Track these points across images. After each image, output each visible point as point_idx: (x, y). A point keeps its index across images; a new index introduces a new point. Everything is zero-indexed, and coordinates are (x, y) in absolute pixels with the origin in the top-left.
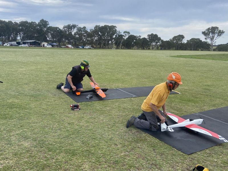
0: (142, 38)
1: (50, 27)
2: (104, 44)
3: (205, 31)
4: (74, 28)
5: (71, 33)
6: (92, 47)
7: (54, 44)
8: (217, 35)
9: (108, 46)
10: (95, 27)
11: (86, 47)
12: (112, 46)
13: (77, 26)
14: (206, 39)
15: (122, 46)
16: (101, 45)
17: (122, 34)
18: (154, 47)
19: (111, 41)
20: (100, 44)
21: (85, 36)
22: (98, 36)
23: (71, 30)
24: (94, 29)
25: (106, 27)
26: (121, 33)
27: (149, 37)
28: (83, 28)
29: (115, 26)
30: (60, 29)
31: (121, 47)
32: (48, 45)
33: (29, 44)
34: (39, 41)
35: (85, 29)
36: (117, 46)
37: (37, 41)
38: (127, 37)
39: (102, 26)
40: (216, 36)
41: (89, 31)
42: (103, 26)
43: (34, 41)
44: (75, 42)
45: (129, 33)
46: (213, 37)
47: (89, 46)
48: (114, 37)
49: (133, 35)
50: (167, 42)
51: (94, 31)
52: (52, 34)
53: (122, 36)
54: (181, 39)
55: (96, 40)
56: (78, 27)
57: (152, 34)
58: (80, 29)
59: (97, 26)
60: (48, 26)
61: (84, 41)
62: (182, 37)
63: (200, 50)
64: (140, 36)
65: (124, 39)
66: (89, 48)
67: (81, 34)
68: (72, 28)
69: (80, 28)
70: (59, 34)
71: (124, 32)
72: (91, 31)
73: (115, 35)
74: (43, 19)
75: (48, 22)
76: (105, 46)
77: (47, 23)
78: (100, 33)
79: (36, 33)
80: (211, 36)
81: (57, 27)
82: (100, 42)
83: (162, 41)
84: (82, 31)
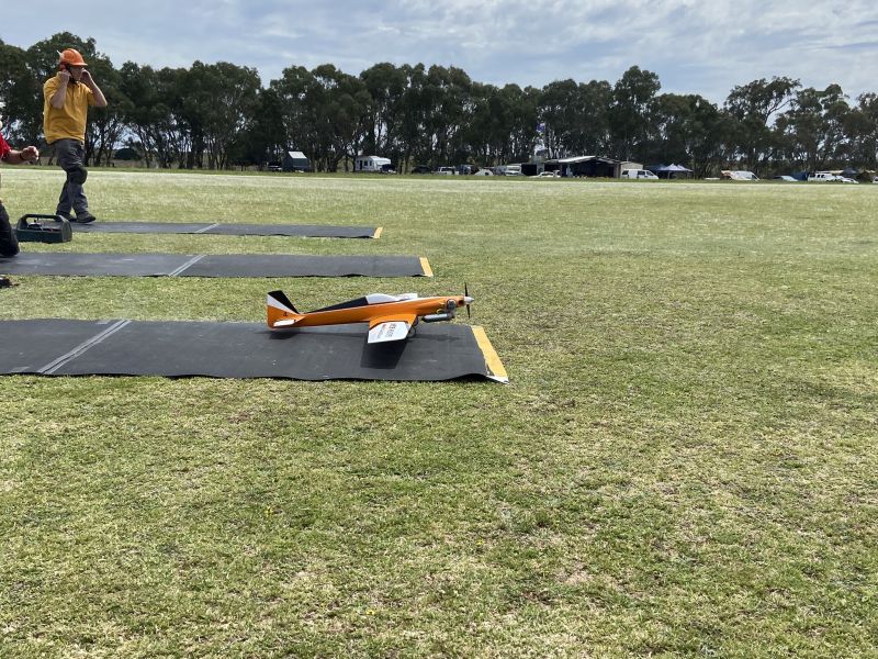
1: (664, 96)
4: (780, 96)
7: (673, 168)
13: (796, 84)
21: (826, 128)
23: (767, 103)
28: (824, 94)
30: (705, 104)
34: (611, 158)
35: (835, 97)
41: (853, 104)
43: (588, 158)
56: (799, 89)
58: (809, 99)
60: (658, 94)
67: (816, 120)
68: (771, 97)
69: (813, 92)
74: (636, 68)
75: (657, 78)
77: (653, 81)
81: (695, 94)
84: (820, 109)
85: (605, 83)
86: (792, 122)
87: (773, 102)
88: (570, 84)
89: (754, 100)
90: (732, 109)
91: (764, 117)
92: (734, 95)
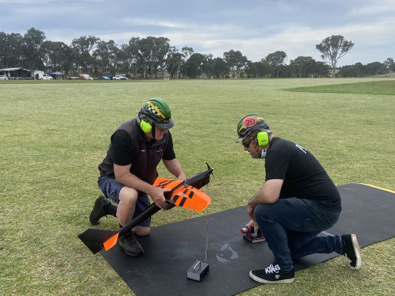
0: (215, 59)
1: (47, 42)
2: (149, 72)
3: (321, 44)
4: (92, 43)
5: (87, 52)
6: (126, 76)
7: (57, 73)
8: (342, 49)
9: (155, 74)
10: (130, 41)
11: (116, 78)
12: (162, 74)
13: (98, 39)
14: (323, 57)
15: (180, 74)
16: (143, 72)
17: (180, 52)
18: (235, 73)
19: (161, 65)
20: (141, 71)
21: (112, 57)
22: (136, 58)
23: (87, 47)
24: (128, 44)
25: (150, 41)
26: (177, 50)
27: (227, 57)
28: (108, 43)
29: (167, 39)
30: (66, 46)
31: (178, 75)
32: (45, 76)
33: (9, 75)
34: (28, 68)
35: (112, 45)
36: (172, 74)
37: (25, 68)
38: (189, 57)
39: (143, 39)
40: (340, 51)
41: (120, 48)
42: (146, 38)
43: (18, 68)
44: (96, 69)
45: (191, 50)
46: (335, 53)
47: (123, 76)
48: (166, 57)
49: (199, 54)
50: (256, 63)
51: (128, 47)
52: (51, 56)
53: (179, 55)
54: (281, 58)
55: (134, 64)
56: (99, 41)
57: (232, 52)
58: (103, 46)
59: (133, 39)
60: (44, 41)
61: (111, 66)
62: (282, 55)
63: (312, 76)
64: (211, 56)
65: (183, 61)
66: (122, 79)
67: (107, 54)
68: (89, 44)
69: (104, 42)
70: (65, 55)
71: (184, 49)
72: (123, 47)
73: (168, 53)
74: (33, 28)
75: (44, 34)
76: (150, 74)
77: (42, 35)
78: (140, 52)
79: (22, 55)
80: (332, 52)
81: (61, 41)
82: (140, 68)
83: (250, 63)
84: (107, 49)
85: (19, 34)
87: (90, 46)
88: (2, 34)
89: (82, 45)
90: (74, 48)
92: (74, 43)
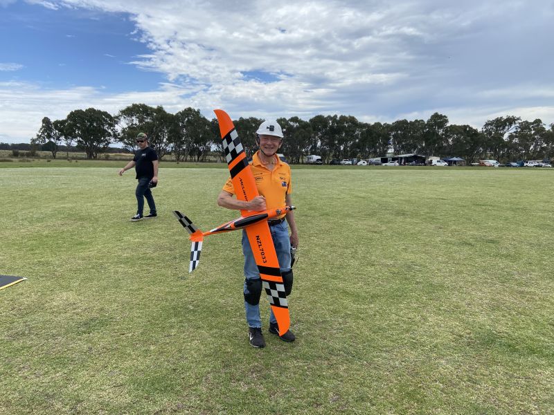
1: (451, 126)
4: (511, 124)
7: (455, 159)
13: (518, 119)
28: (533, 123)
32: (440, 162)
34: (423, 154)
35: (538, 125)
37: (420, 154)
41: (548, 128)
43: (412, 155)
44: (509, 153)
56: (520, 121)
60: (448, 125)
67: (529, 136)
69: (527, 122)
72: (552, 127)
74: (437, 113)
75: (446, 117)
84: (530, 130)
85: (422, 121)
86: (516, 137)
87: (507, 127)
88: (405, 122)
89: (497, 127)
90: (486, 131)
91: (502, 135)
92: (487, 125)
